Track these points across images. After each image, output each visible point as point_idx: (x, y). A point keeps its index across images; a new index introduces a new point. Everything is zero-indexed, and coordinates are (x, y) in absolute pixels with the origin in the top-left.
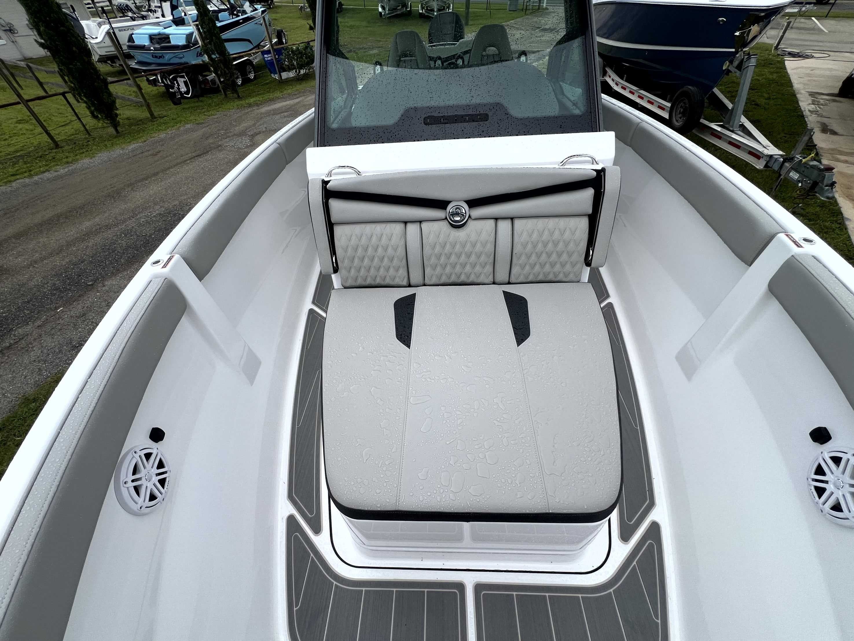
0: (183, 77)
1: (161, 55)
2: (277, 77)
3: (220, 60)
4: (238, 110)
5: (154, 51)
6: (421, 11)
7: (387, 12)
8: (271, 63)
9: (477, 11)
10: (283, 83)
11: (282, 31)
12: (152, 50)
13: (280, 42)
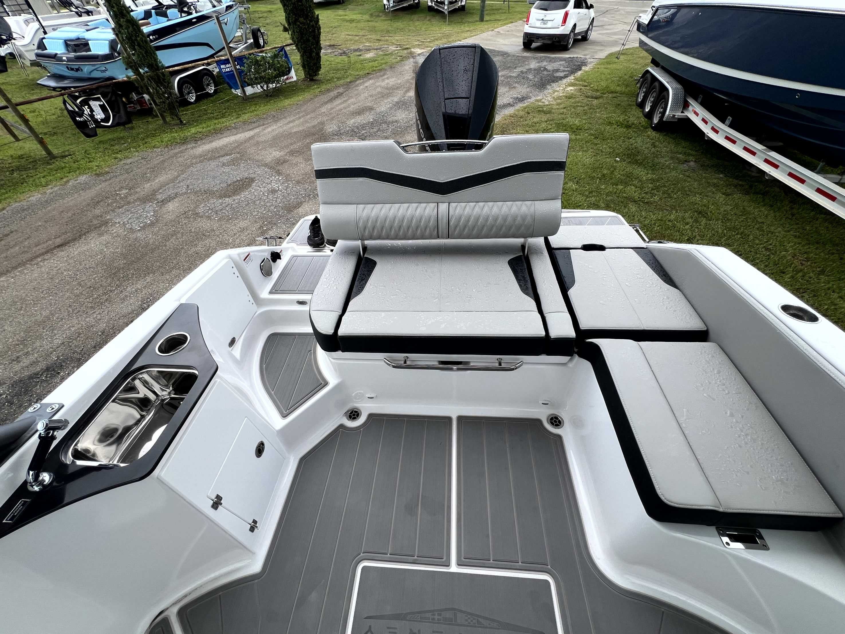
0: (98, 99)
1: (77, 67)
2: (239, 92)
3: (150, 78)
4: (166, 149)
5: (67, 62)
6: (430, 4)
7: (391, 5)
8: (230, 75)
9: (493, 4)
10: (247, 100)
11: (259, 30)
12: (64, 61)
13: (256, 44)
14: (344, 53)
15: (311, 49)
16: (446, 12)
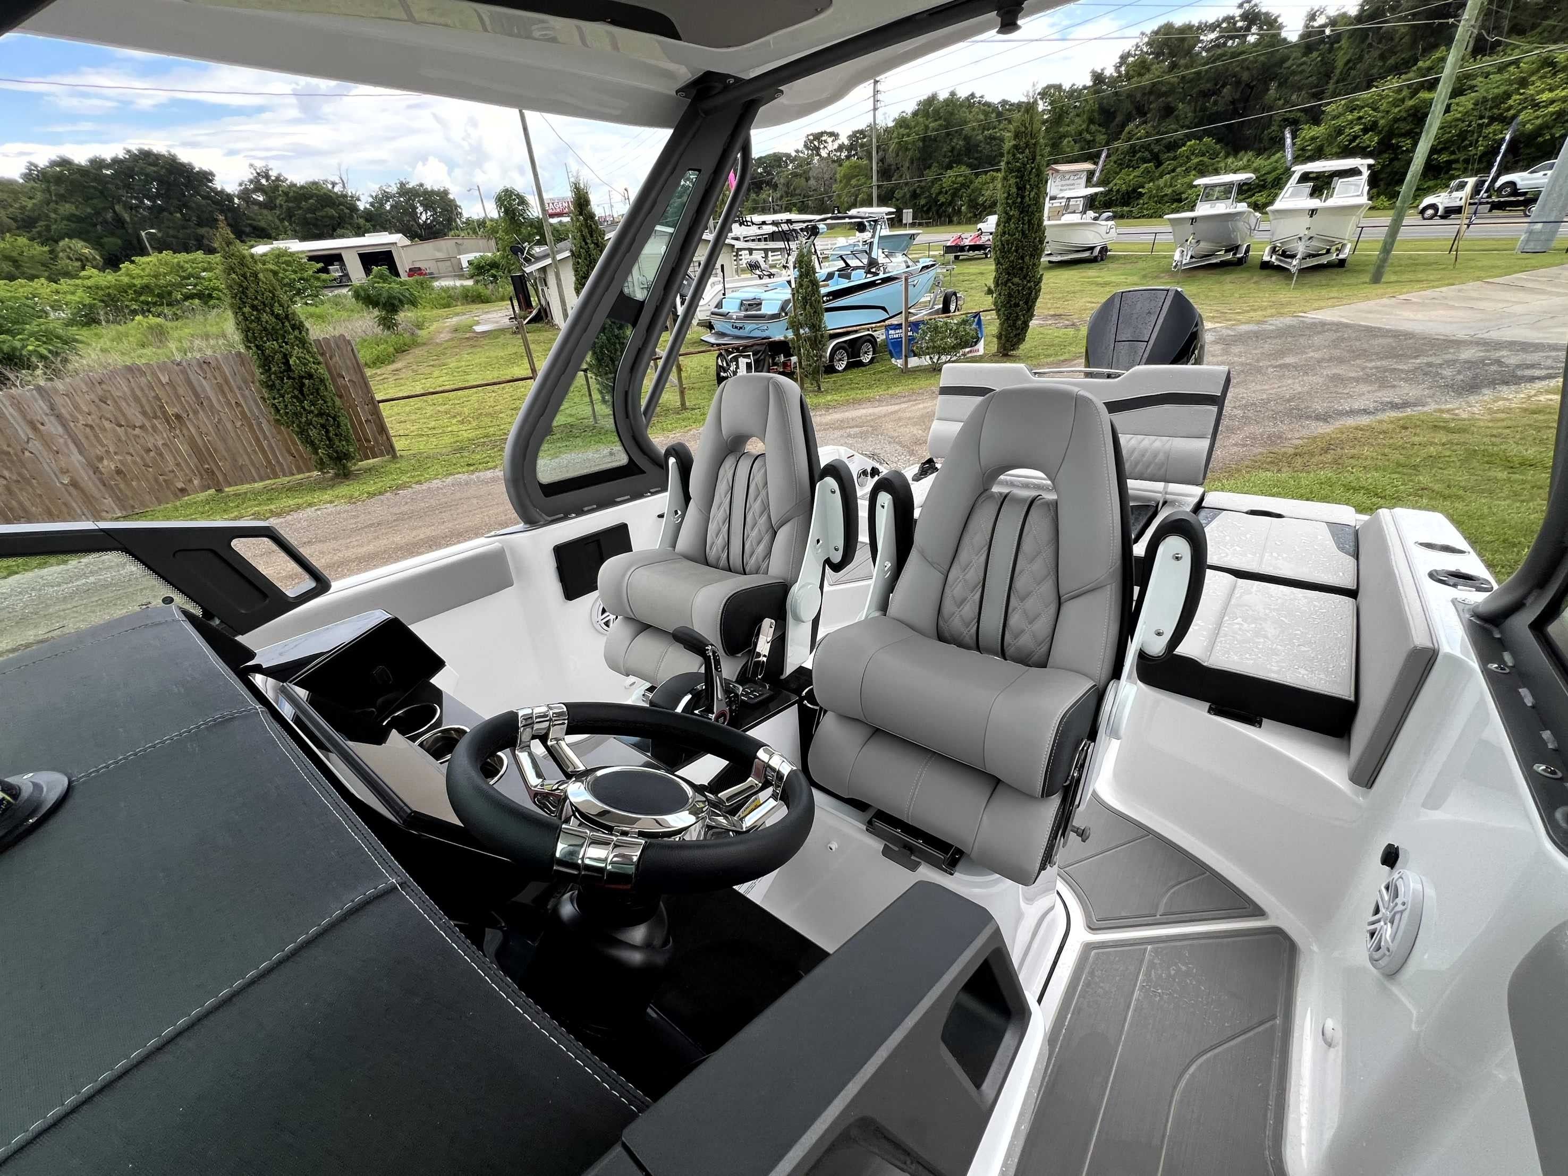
0: (748, 357)
1: (741, 325)
2: (899, 363)
3: (807, 339)
5: (735, 320)
6: (1266, 258)
7: (1185, 262)
8: (897, 342)
11: (955, 294)
13: (946, 309)
14: (1073, 325)
15: (1018, 315)
16: (1293, 270)
